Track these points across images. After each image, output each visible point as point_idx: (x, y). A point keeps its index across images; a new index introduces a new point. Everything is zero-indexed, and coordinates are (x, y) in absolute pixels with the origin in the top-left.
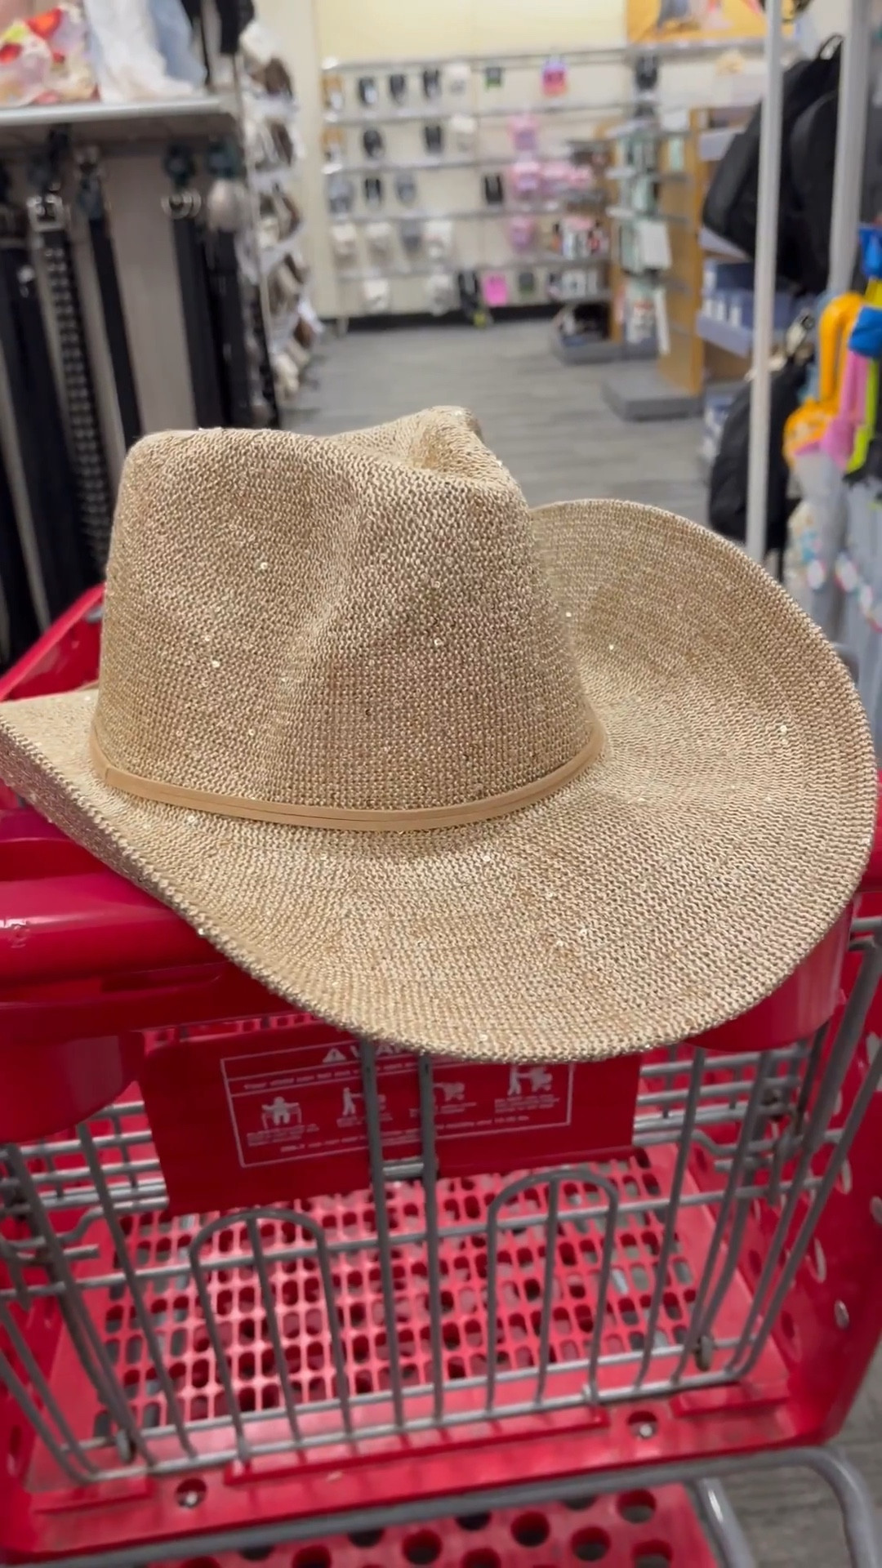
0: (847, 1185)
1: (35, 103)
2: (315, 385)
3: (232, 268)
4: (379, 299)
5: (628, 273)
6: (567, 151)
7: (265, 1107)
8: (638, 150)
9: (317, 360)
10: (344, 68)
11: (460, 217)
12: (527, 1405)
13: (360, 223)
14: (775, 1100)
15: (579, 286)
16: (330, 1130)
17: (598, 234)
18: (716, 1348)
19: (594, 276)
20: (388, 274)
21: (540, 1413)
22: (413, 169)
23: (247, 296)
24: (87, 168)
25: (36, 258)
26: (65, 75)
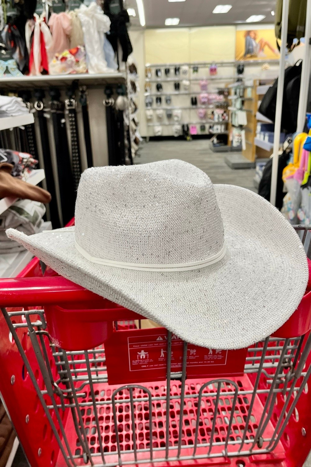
0: (306, 390)
1: (70, 74)
2: (139, 156)
3: (122, 120)
4: (159, 131)
5: (233, 126)
6: (217, 91)
7: (138, 353)
8: (238, 91)
9: (140, 149)
10: (151, 66)
11: (184, 109)
12: (206, 456)
13: (154, 110)
14: (286, 362)
15: (219, 129)
16: (156, 362)
17: (225, 115)
18: (264, 441)
19: (223, 127)
20: (162, 125)
21: (209, 458)
22: (171, 95)
23: (126, 129)
24: (83, 92)
25: (66, 116)
26: (79, 66)
